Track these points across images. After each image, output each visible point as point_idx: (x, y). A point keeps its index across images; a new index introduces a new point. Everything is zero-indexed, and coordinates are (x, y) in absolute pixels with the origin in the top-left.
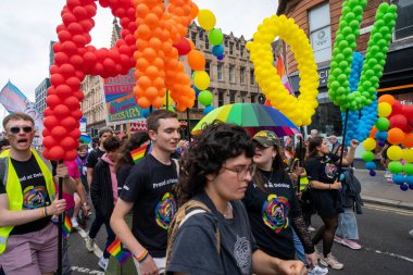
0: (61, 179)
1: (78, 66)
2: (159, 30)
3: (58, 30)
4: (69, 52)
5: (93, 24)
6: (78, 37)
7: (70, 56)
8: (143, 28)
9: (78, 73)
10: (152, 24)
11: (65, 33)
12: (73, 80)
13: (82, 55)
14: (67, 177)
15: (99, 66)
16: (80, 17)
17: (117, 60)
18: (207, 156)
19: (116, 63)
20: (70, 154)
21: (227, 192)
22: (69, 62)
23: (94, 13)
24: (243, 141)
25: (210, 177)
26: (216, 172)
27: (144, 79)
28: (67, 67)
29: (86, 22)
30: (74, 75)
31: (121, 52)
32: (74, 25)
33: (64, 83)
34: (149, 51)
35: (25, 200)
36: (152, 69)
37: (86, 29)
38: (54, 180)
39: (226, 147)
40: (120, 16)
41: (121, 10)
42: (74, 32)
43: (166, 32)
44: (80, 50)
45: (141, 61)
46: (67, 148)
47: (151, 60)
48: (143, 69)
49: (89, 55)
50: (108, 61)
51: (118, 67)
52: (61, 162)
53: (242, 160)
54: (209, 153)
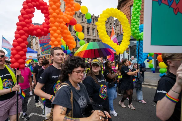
0: (18, 76)
1: (26, 32)
2: (58, 19)
3: (19, 17)
4: (23, 26)
5: (33, 16)
6: (27, 20)
7: (23, 28)
8: (51, 19)
9: (26, 34)
10: (55, 17)
11: (22, 18)
12: (24, 37)
13: (28, 27)
14: (20, 76)
15: (35, 32)
16: (28, 13)
17: (42, 30)
18: (67, 68)
19: (42, 31)
20: (22, 66)
21: (75, 80)
22: (23, 30)
23: (34, 12)
24: (80, 62)
25: (69, 75)
26: (71, 73)
27: (53, 38)
28: (22, 31)
29: (30, 15)
30: (25, 35)
31: (44, 27)
32: (25, 16)
33: (20, 38)
34: (54, 28)
35: (4, 85)
36: (56, 34)
37: (30, 18)
38: (15, 76)
39: (73, 64)
40: (44, 13)
41: (45, 11)
42: (25, 18)
43: (61, 20)
44: (28, 25)
45: (51, 32)
46: (21, 63)
47: (55, 31)
48: (52, 35)
49: (31, 27)
50: (39, 30)
51: (43, 33)
52: (18, 69)
53: (79, 69)
54: (68, 67)
